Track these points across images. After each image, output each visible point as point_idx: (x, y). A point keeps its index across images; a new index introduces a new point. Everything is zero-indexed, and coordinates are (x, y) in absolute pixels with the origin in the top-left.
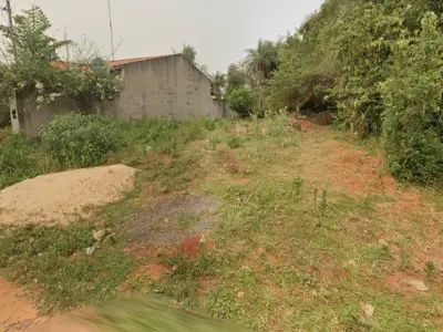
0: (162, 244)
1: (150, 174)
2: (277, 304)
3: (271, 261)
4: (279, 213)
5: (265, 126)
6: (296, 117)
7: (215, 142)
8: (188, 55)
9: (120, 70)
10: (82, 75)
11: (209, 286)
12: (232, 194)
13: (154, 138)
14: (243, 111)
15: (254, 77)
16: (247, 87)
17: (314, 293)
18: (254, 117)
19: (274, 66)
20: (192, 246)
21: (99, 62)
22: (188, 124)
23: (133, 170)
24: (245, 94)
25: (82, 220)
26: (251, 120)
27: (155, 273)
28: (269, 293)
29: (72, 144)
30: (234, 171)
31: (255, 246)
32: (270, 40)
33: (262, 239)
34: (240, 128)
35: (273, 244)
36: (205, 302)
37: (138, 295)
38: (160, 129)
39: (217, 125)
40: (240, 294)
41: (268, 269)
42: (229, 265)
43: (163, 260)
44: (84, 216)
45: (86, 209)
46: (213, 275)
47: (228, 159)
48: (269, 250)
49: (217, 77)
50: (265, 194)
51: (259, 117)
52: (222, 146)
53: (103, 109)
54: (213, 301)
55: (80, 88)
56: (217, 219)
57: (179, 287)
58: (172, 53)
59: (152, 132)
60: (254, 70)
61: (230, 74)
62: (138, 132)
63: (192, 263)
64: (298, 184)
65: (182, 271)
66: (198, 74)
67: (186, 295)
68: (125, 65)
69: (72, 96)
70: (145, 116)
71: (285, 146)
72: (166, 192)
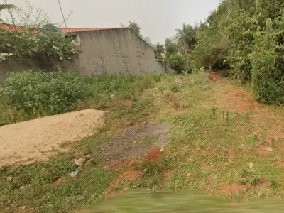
0: (133, 157)
1: (117, 113)
2: (209, 174)
3: (204, 153)
4: (205, 127)
5: (193, 78)
6: (210, 72)
7: (162, 90)
8: (134, 30)
9: (74, 37)
10: (34, 38)
11: (169, 175)
12: (177, 120)
13: (116, 88)
14: (178, 69)
15: (182, 47)
16: (179, 54)
17: (227, 164)
18: (186, 73)
19: (194, 41)
20: (155, 154)
21: (50, 28)
22: (141, 78)
23: (102, 113)
24: (178, 58)
25: (61, 154)
26: (184, 74)
27: (132, 176)
28: (204, 170)
29: (37, 97)
30: (177, 106)
31: (194, 147)
32: (191, 25)
33: (198, 143)
34: (178, 80)
35: (204, 144)
36: (168, 185)
37: (121, 193)
38: (120, 82)
39: (162, 78)
40: (189, 174)
41: (203, 157)
42: (180, 161)
43: (136, 167)
44: (62, 150)
45: (64, 145)
46: (171, 168)
47: (172, 99)
48: (202, 147)
49: (158, 46)
50: (197, 117)
51: (189, 72)
52: (167, 91)
53: (64, 68)
54: (173, 182)
55: (35, 49)
56: (170, 136)
57: (150, 180)
58: (120, 27)
59: (113, 84)
60: (182, 43)
61: (167, 45)
62: (102, 85)
63: (157, 165)
64: (214, 110)
65: (151, 171)
66: (144, 44)
67: (155, 183)
68: (80, 33)
69: (27, 56)
70: (105, 73)
71: (206, 90)
72: (132, 124)
